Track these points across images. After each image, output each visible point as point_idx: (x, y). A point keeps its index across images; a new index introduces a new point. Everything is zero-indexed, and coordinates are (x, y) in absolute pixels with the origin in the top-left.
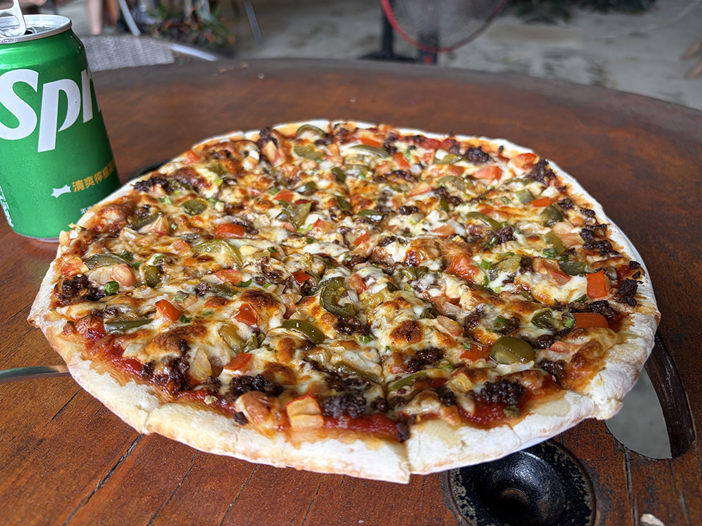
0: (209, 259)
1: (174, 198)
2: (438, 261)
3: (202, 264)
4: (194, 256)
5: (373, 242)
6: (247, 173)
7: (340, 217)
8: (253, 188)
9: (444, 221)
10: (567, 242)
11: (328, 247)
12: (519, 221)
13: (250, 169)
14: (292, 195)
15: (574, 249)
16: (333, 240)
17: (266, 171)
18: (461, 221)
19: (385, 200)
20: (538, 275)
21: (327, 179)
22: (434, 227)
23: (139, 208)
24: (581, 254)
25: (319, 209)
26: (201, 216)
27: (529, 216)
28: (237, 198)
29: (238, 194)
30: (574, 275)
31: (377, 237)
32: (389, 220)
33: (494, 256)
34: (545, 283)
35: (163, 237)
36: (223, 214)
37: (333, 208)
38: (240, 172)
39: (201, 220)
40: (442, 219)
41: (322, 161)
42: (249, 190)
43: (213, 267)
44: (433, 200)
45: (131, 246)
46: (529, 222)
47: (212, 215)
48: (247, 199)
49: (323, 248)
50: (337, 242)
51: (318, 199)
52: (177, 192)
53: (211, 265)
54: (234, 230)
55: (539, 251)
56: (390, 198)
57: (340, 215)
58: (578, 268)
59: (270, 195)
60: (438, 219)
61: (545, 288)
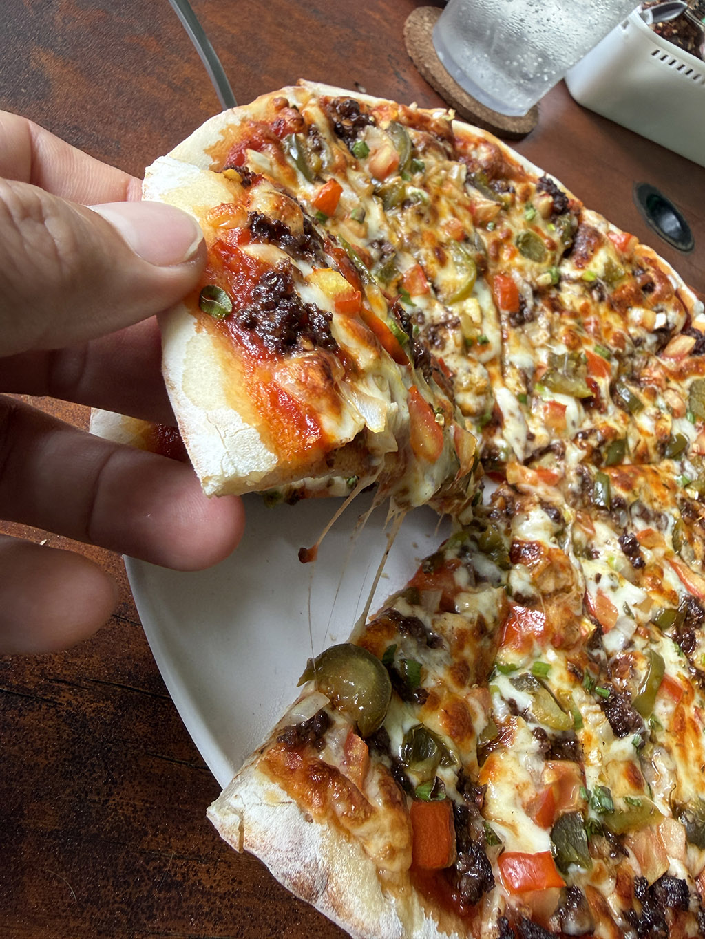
0: (442, 261)
1: (540, 223)
2: (531, 591)
3: (430, 253)
4: (442, 244)
5: (546, 492)
6: (624, 316)
7: (584, 445)
8: (596, 323)
9: (629, 613)
10: (638, 840)
11: (516, 422)
12: (669, 751)
13: (632, 320)
14: (603, 376)
15: (627, 855)
16: (532, 431)
17: (638, 342)
18: (639, 643)
19: (645, 515)
20: (540, 766)
21: (656, 428)
22: (609, 595)
23: (507, 183)
24: (617, 867)
25: (591, 415)
26: (519, 255)
27: (688, 774)
28: (571, 303)
29: (579, 304)
30: (551, 836)
31: (557, 498)
32: (604, 521)
33: (566, 687)
34: (523, 777)
35: (467, 212)
36: (534, 284)
37: (599, 434)
38: (620, 306)
39: (512, 255)
40: (633, 610)
41: (694, 423)
42: (592, 318)
43: (430, 266)
44: (672, 596)
45: (437, 173)
46: (674, 772)
47: (526, 269)
48: (574, 315)
49: (512, 414)
50: (531, 437)
51: (611, 413)
52: (552, 227)
53: (432, 262)
54: (508, 296)
55: (601, 777)
56: (653, 526)
57: (589, 445)
58: (571, 849)
59: (594, 345)
60: (631, 602)
61: (509, 774)
